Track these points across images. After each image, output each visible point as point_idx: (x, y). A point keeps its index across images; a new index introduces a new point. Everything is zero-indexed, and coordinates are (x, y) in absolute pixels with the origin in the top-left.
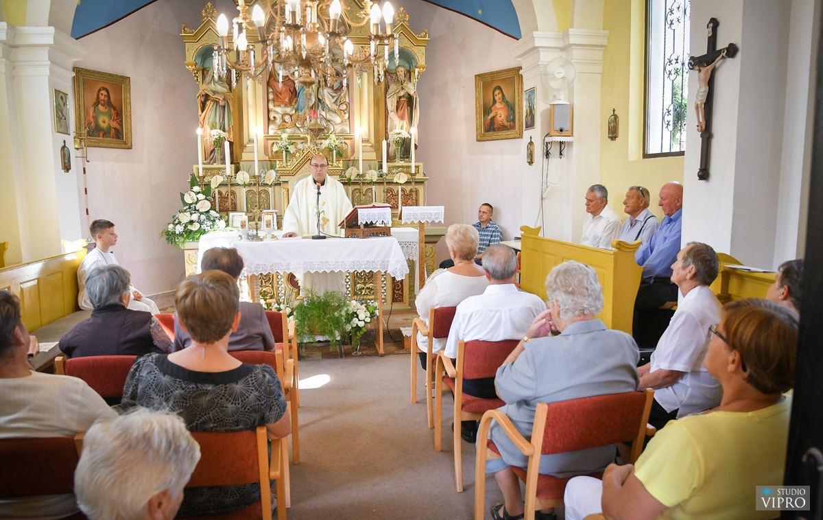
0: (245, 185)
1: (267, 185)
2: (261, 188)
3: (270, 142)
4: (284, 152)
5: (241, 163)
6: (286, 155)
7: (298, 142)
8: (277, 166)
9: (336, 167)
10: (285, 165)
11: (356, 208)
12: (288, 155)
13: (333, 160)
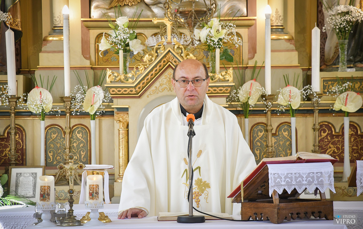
0: (44, 115)
1: (87, 115)
2: (74, 121)
3: (94, 33)
4: (121, 53)
5: (37, 74)
6: (125, 57)
7: (148, 32)
8: (108, 80)
9: (220, 81)
10: (122, 77)
11: (264, 164)
12: (128, 58)
13: (214, 67)
